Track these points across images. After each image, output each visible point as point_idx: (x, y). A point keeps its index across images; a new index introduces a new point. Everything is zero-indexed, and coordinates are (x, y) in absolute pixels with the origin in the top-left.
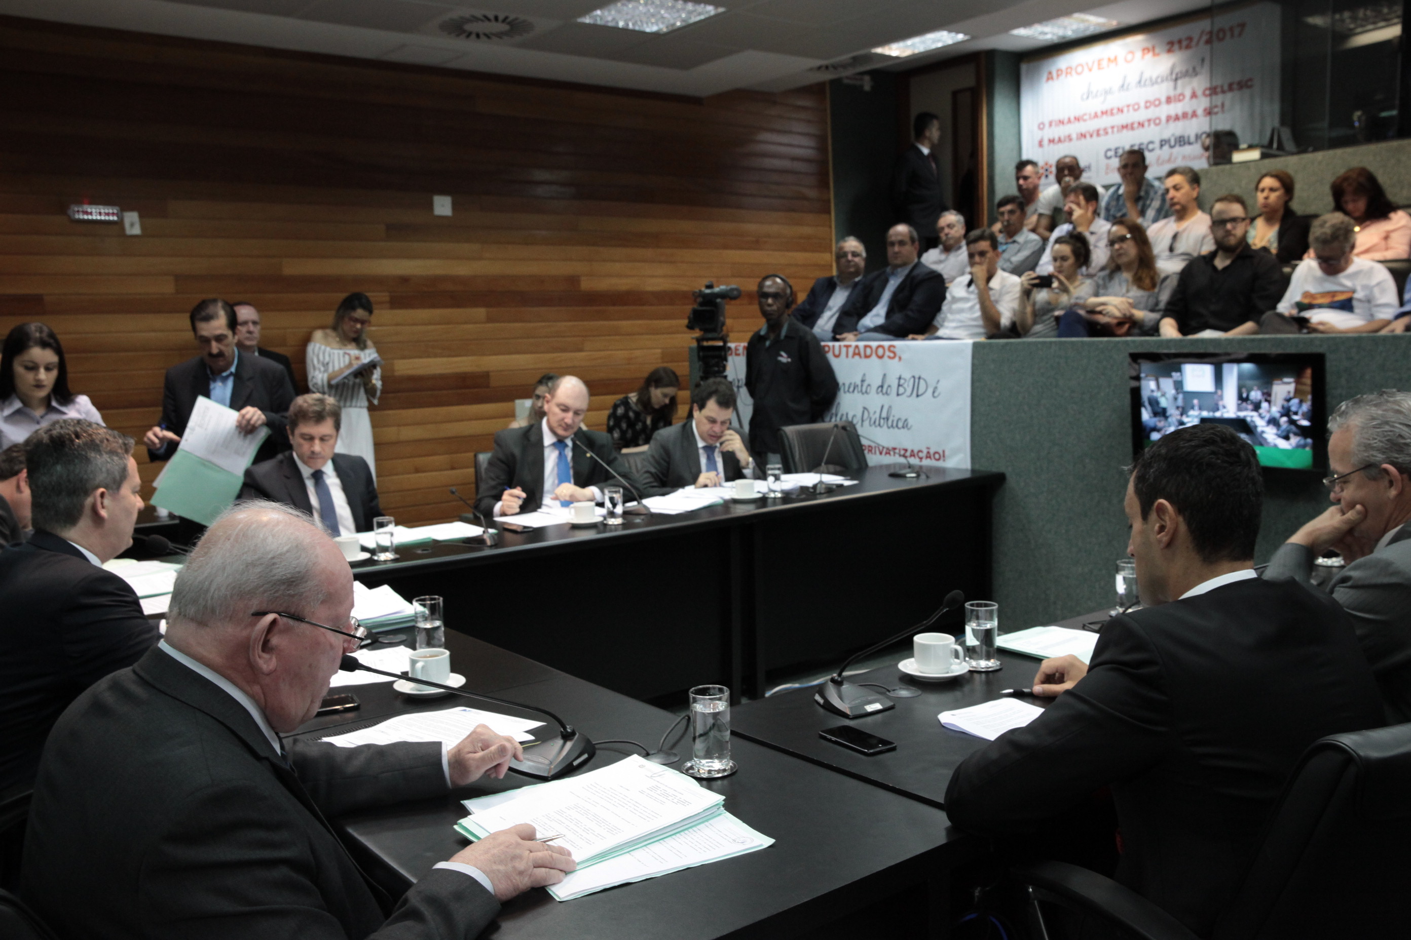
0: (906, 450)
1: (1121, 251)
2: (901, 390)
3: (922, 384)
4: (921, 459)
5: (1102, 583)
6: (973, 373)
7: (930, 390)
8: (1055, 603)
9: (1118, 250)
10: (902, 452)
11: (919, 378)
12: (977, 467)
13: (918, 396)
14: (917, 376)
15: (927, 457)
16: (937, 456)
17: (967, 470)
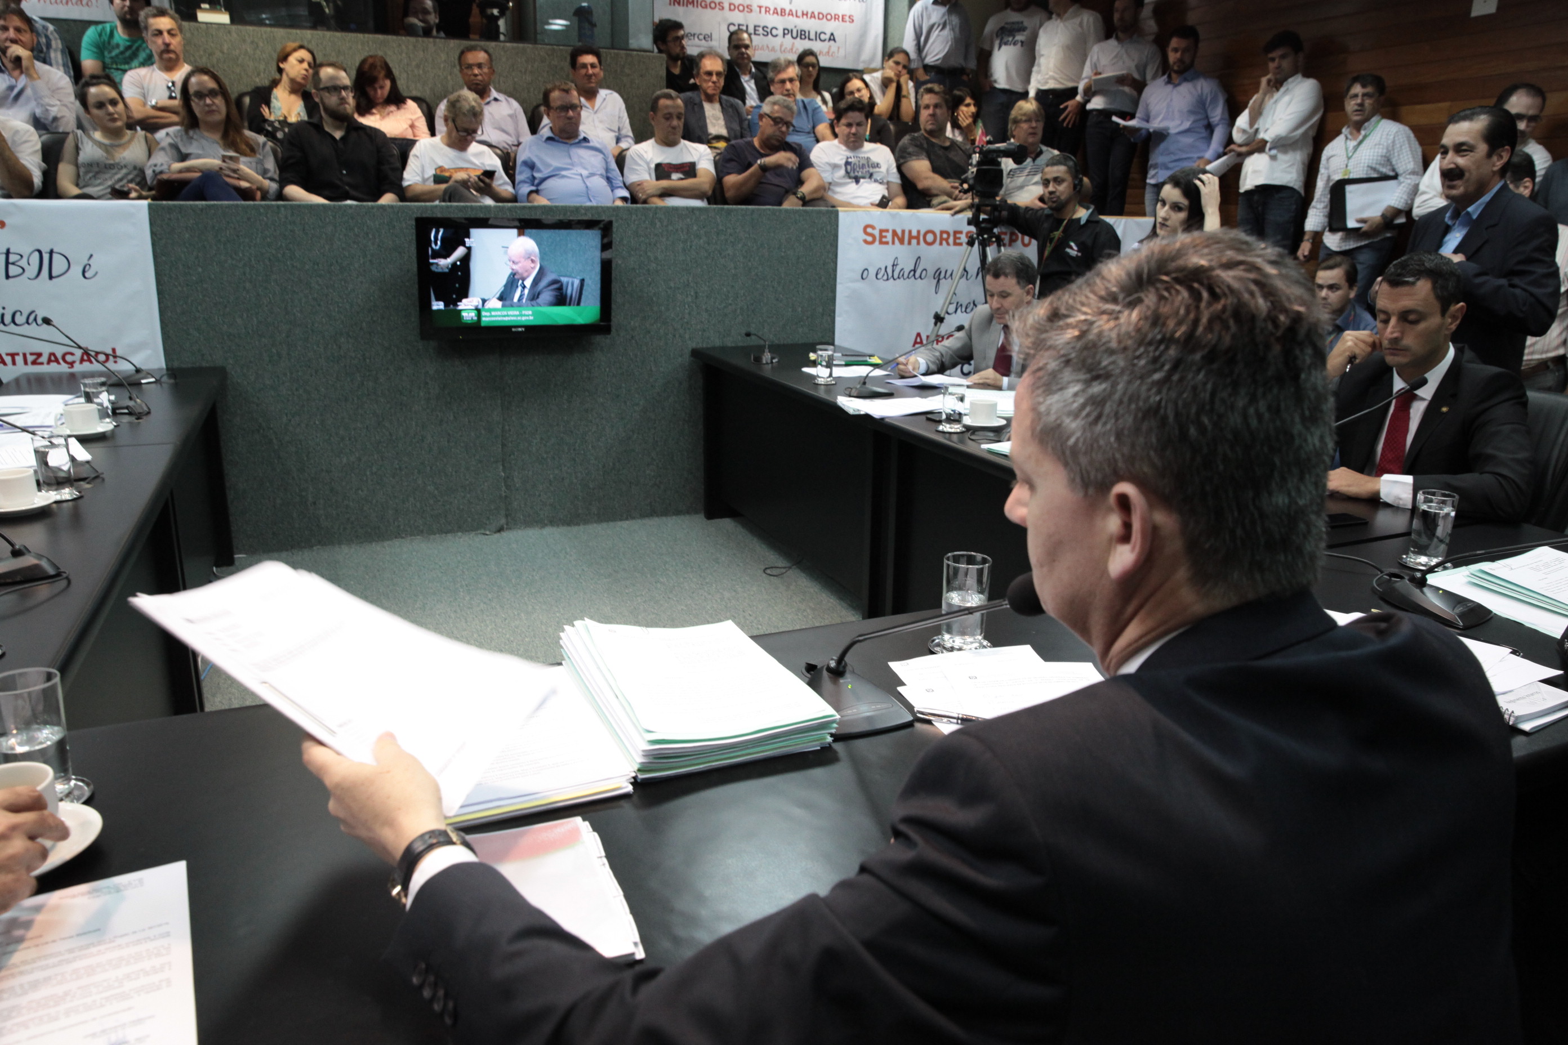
0: (39, 355)
1: (214, 108)
2: (13, 270)
3: (58, 264)
4: (71, 364)
5: (374, 469)
6: (154, 245)
7: (76, 270)
8: (315, 503)
9: (208, 106)
10: (30, 358)
11: (51, 252)
12: (176, 364)
13: (51, 277)
14: (45, 251)
15: (82, 361)
16: (102, 357)
17: (160, 369)
